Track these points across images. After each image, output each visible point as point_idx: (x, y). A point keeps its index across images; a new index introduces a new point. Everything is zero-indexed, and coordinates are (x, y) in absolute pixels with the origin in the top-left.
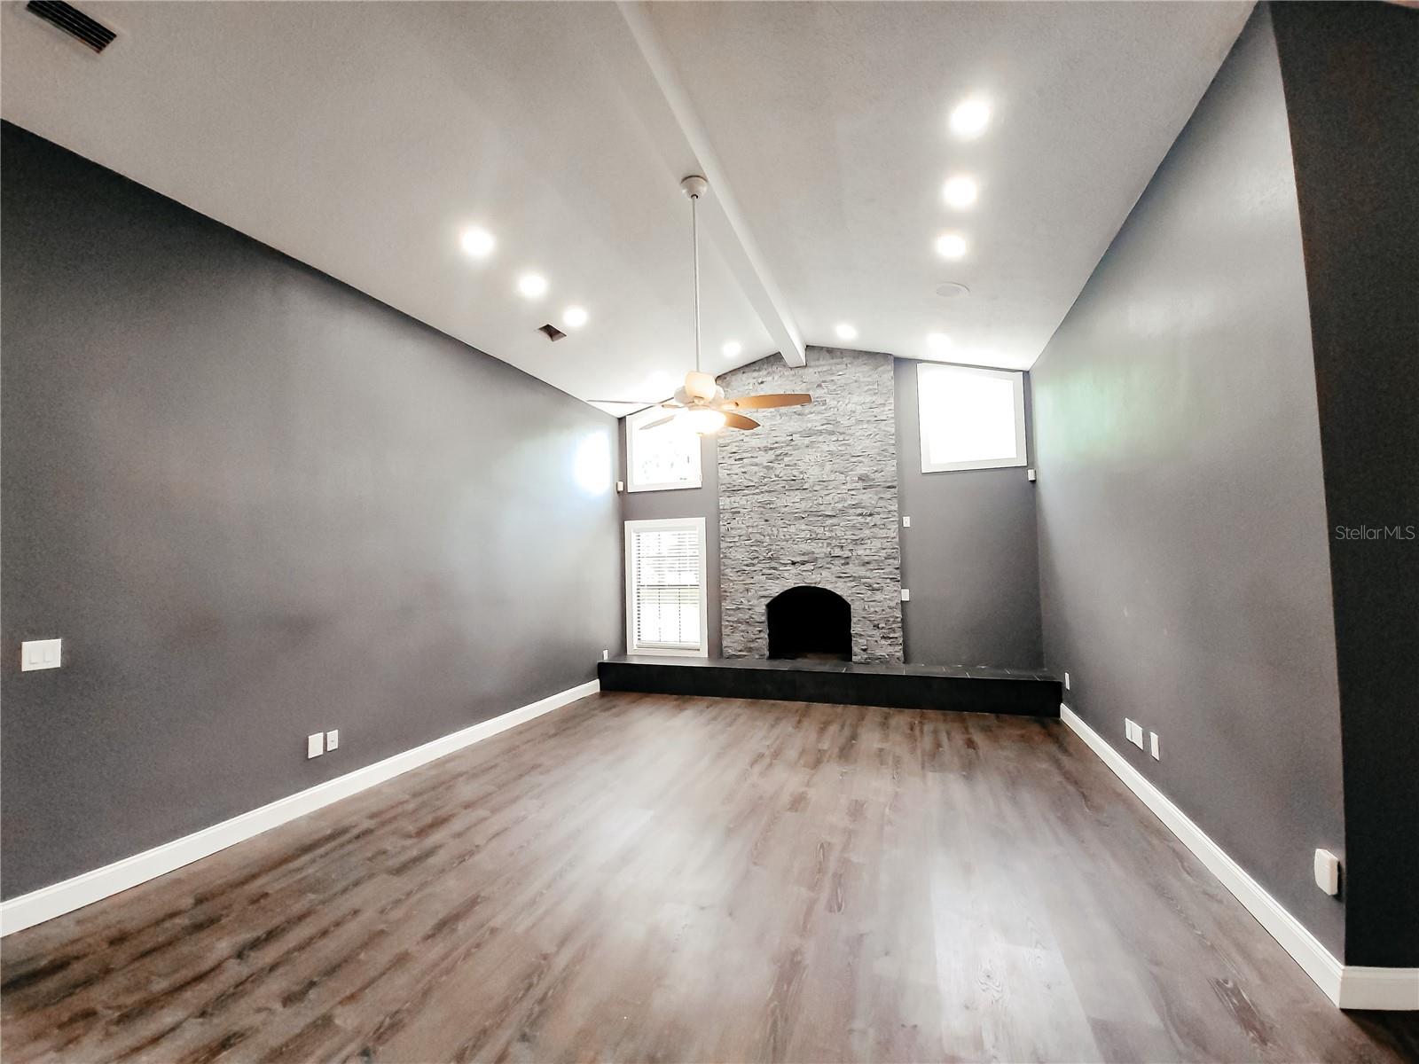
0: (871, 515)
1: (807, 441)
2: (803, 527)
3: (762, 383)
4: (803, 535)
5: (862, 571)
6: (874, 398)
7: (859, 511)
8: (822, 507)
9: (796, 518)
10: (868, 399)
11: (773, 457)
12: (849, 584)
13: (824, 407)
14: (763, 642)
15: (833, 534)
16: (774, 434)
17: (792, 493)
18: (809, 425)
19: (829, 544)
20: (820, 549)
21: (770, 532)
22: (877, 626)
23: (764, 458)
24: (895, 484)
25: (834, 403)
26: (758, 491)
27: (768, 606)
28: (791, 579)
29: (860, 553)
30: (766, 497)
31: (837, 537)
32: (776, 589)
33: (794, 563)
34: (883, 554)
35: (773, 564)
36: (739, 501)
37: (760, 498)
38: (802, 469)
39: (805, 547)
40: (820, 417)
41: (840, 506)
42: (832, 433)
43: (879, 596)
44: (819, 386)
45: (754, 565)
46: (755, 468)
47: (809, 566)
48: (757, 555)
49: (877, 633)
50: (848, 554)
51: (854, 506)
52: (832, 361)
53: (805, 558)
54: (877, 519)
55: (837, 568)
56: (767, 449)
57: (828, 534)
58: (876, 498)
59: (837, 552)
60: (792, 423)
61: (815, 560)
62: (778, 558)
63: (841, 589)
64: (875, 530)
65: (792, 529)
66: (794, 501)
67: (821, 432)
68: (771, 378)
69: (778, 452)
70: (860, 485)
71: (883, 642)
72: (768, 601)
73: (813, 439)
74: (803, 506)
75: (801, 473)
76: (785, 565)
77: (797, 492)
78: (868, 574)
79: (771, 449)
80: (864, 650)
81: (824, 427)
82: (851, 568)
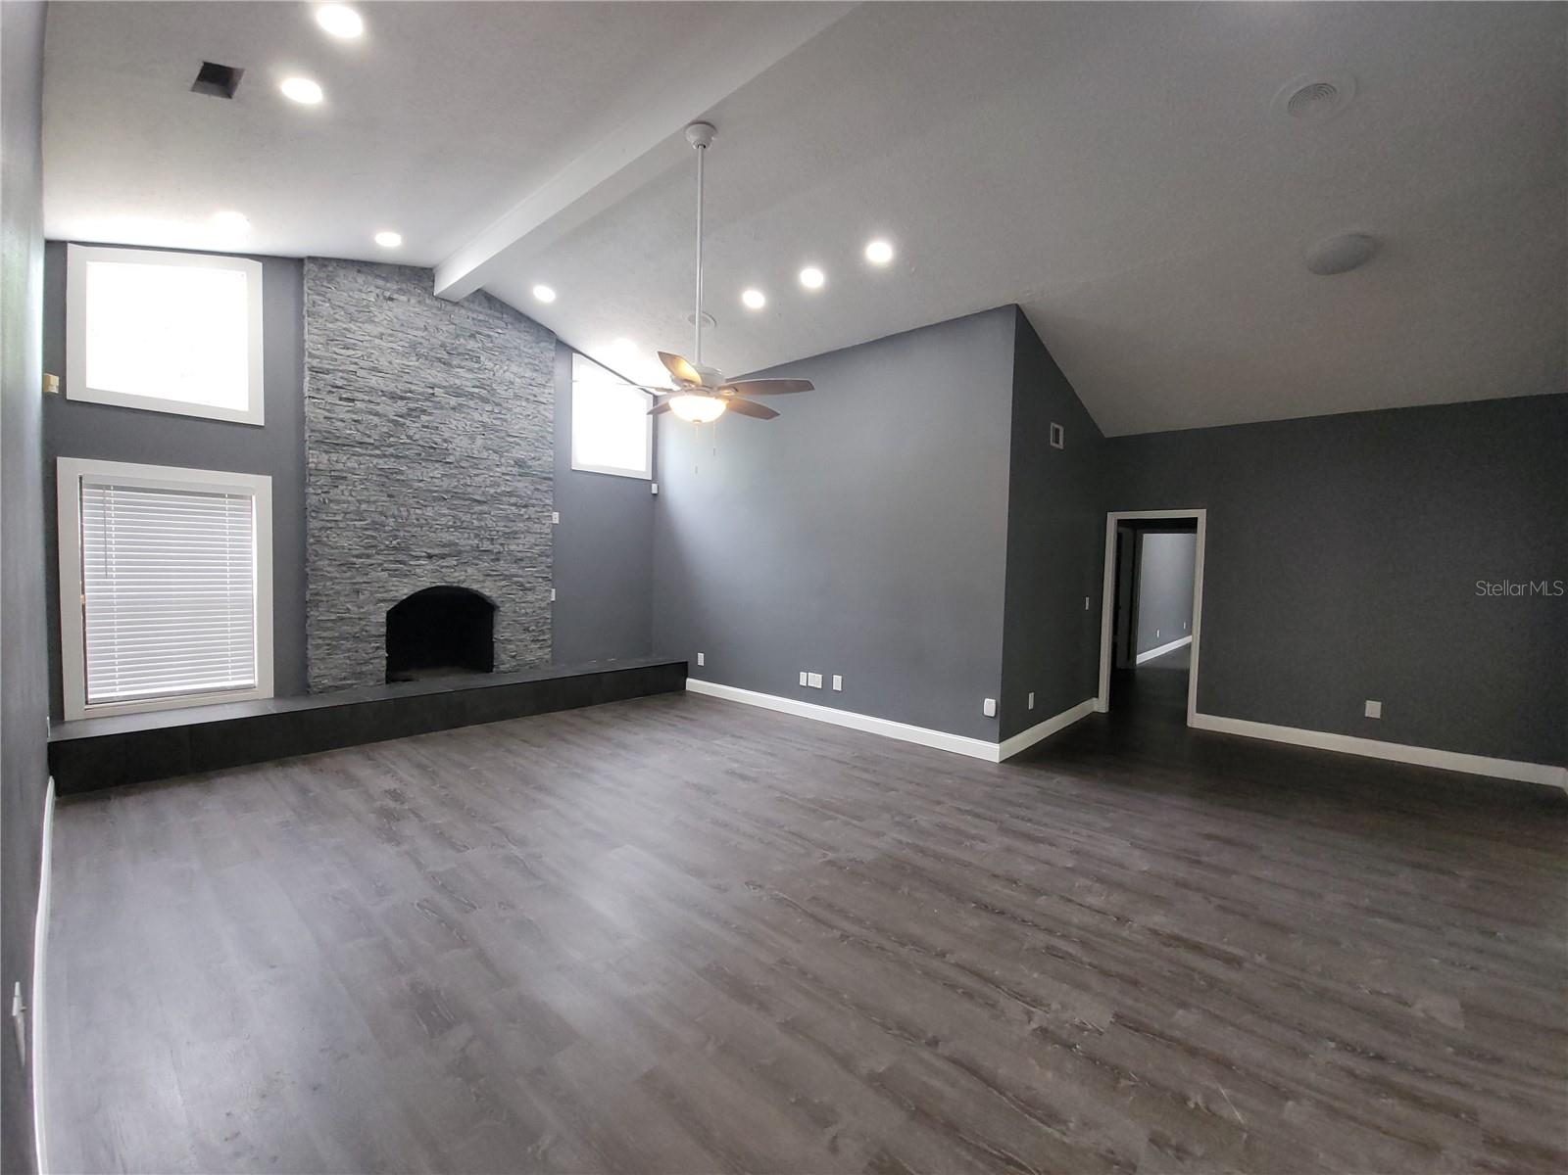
0: (526, 506)
1: (453, 401)
2: (446, 512)
3: (391, 299)
4: (443, 520)
5: (514, 569)
6: (535, 375)
7: (513, 500)
8: (470, 490)
9: (435, 499)
10: (528, 374)
11: (404, 410)
12: (499, 584)
13: (477, 366)
14: (381, 664)
15: (483, 524)
16: (406, 378)
17: (430, 465)
18: (458, 382)
19: (477, 536)
20: (466, 541)
21: (396, 513)
22: (527, 630)
23: (390, 409)
24: (551, 476)
25: (489, 365)
26: (377, 452)
27: (389, 613)
28: (425, 577)
29: (513, 547)
30: (390, 464)
31: (487, 528)
32: (404, 590)
33: (430, 557)
34: (536, 550)
35: (401, 557)
36: (344, 461)
37: (382, 463)
38: (447, 435)
39: (446, 537)
40: (470, 376)
41: (492, 491)
42: (486, 400)
43: (531, 597)
44: (472, 336)
45: (368, 556)
46: (376, 420)
47: (453, 562)
48: (375, 543)
49: (528, 636)
50: (497, 548)
51: (510, 494)
52: (489, 312)
53: (446, 551)
54: (531, 512)
55: (486, 564)
56: (394, 397)
57: (476, 523)
58: (532, 488)
59: (486, 545)
60: (434, 372)
61: (460, 553)
62: (408, 549)
63: (489, 590)
64: (530, 524)
65: (429, 512)
66: (433, 474)
67: (472, 395)
68: (404, 298)
69: (412, 405)
70: (515, 470)
71: (533, 646)
72: (391, 606)
73: (461, 400)
74: (446, 483)
75: (445, 441)
76: (418, 558)
77: (437, 465)
78: (520, 572)
79: (402, 398)
80: (514, 657)
81: (477, 390)
82: (502, 565)
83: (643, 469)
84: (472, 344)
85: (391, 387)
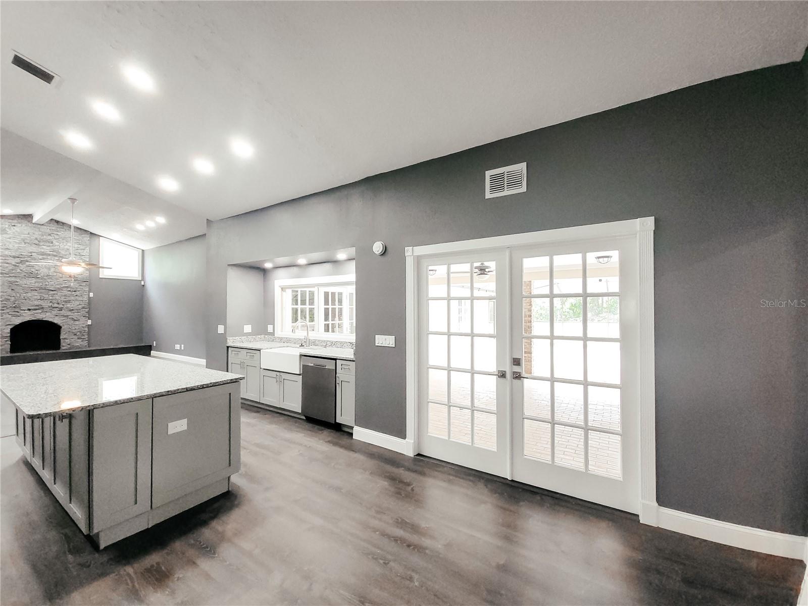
0: (75, 291)
1: (41, 257)
2: (36, 294)
3: (14, 226)
4: (36, 297)
5: (69, 313)
6: (79, 246)
7: (69, 289)
8: (48, 286)
9: (32, 290)
10: (76, 246)
11: (19, 261)
12: (61, 318)
13: (51, 244)
14: (8, 346)
15: (54, 298)
16: (20, 250)
17: (30, 279)
18: (42, 250)
19: (51, 302)
20: (46, 304)
21: (15, 295)
22: (75, 335)
23: (13, 261)
24: (88, 280)
25: (57, 244)
26: (8, 276)
27: (11, 330)
28: (27, 317)
29: (68, 306)
30: (13, 279)
31: (56, 299)
32: (18, 321)
33: (29, 310)
34: (80, 306)
35: (16, 310)
37: (9, 279)
38: (37, 269)
39: (36, 303)
40: (48, 248)
41: (58, 286)
42: (55, 256)
43: (77, 323)
44: (50, 235)
45: (3, 310)
46: (7, 265)
47: (40, 311)
48: (5, 305)
49: (76, 337)
50: (61, 306)
51: (67, 287)
52: (57, 226)
53: (37, 308)
54: (77, 293)
55: (56, 312)
56: (14, 257)
57: (51, 298)
58: (78, 285)
59: (56, 305)
60: (32, 248)
61: (43, 308)
62: (20, 307)
63: (56, 321)
64: (77, 297)
65: (29, 295)
66: (31, 282)
67: (49, 255)
68: (20, 225)
69: (22, 260)
71: (78, 340)
72: (12, 327)
73: (45, 257)
74: (37, 285)
75: (37, 270)
76: (24, 310)
77: (33, 279)
78: (72, 314)
79: (18, 257)
80: (69, 344)
81: (51, 253)
82: (62, 312)
83: (137, 276)
84: (49, 237)
85: (14, 254)
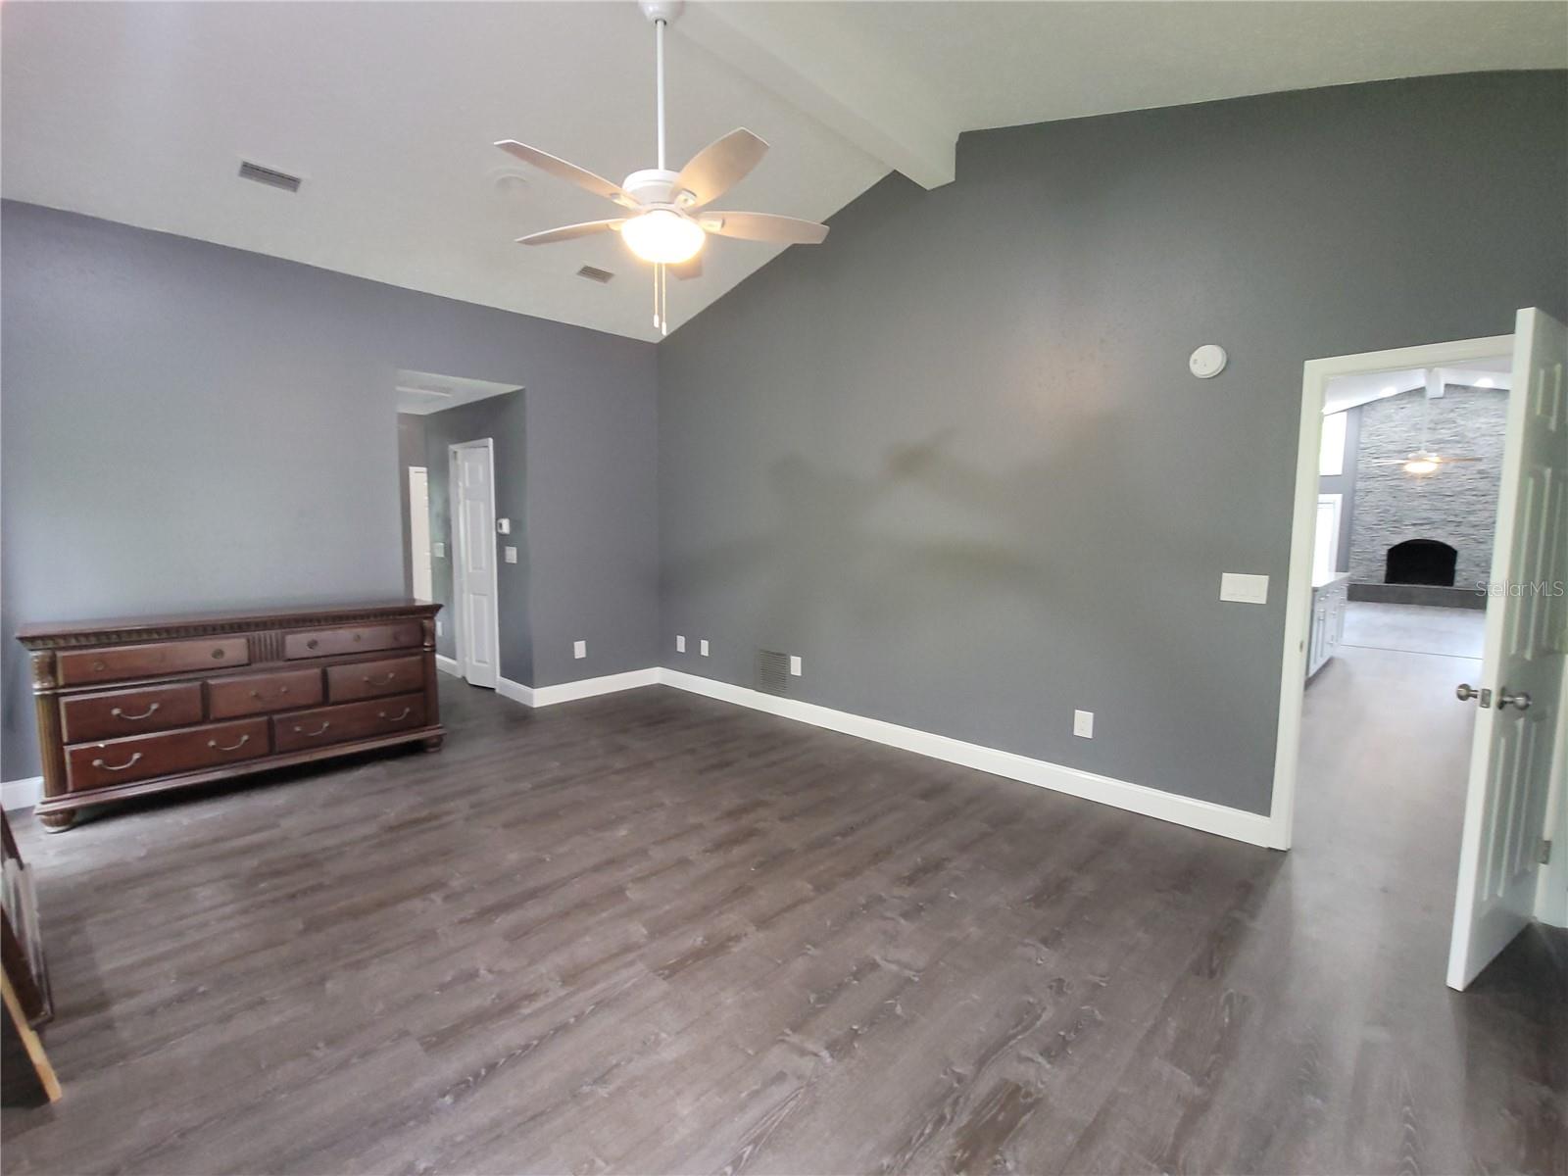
2: (1425, 502)
4: (1424, 507)
5: (1471, 531)
6: (1499, 420)
7: (1475, 493)
9: (1420, 497)
10: (1493, 420)
12: (1459, 539)
13: (1454, 425)
14: (1381, 572)
15: (1450, 507)
16: (1408, 442)
18: (1440, 437)
19: (1445, 513)
20: (1436, 516)
21: (1397, 505)
22: (1478, 565)
25: (1462, 422)
26: (1390, 478)
27: (1389, 551)
28: (1410, 535)
29: (1471, 519)
30: (1396, 483)
31: (1453, 509)
32: (1397, 540)
33: (1414, 525)
35: (1398, 525)
36: (1371, 484)
37: (1391, 483)
39: (1425, 515)
40: (1449, 431)
41: (1458, 489)
42: (1459, 442)
43: (1483, 547)
44: (1452, 411)
45: (1380, 525)
47: (1427, 527)
48: (1384, 519)
49: (1478, 570)
50: (1461, 520)
51: (1471, 490)
52: (1464, 394)
53: (1425, 521)
54: (1487, 498)
55: (1451, 528)
56: (1401, 452)
57: (1446, 507)
59: (1452, 518)
60: (1425, 435)
61: (1433, 523)
62: (1402, 521)
63: (1450, 542)
64: (1486, 505)
65: (1416, 503)
66: (1420, 485)
67: (1448, 442)
68: (1410, 404)
69: (1410, 454)
70: (1479, 476)
71: (1482, 575)
72: (1390, 547)
73: (1442, 445)
74: (1427, 488)
76: (1406, 525)
77: (1423, 480)
78: (1475, 533)
79: (1405, 452)
80: (1465, 580)
81: (1452, 438)
82: (1462, 529)
84: (1452, 415)
85: (1399, 448)
